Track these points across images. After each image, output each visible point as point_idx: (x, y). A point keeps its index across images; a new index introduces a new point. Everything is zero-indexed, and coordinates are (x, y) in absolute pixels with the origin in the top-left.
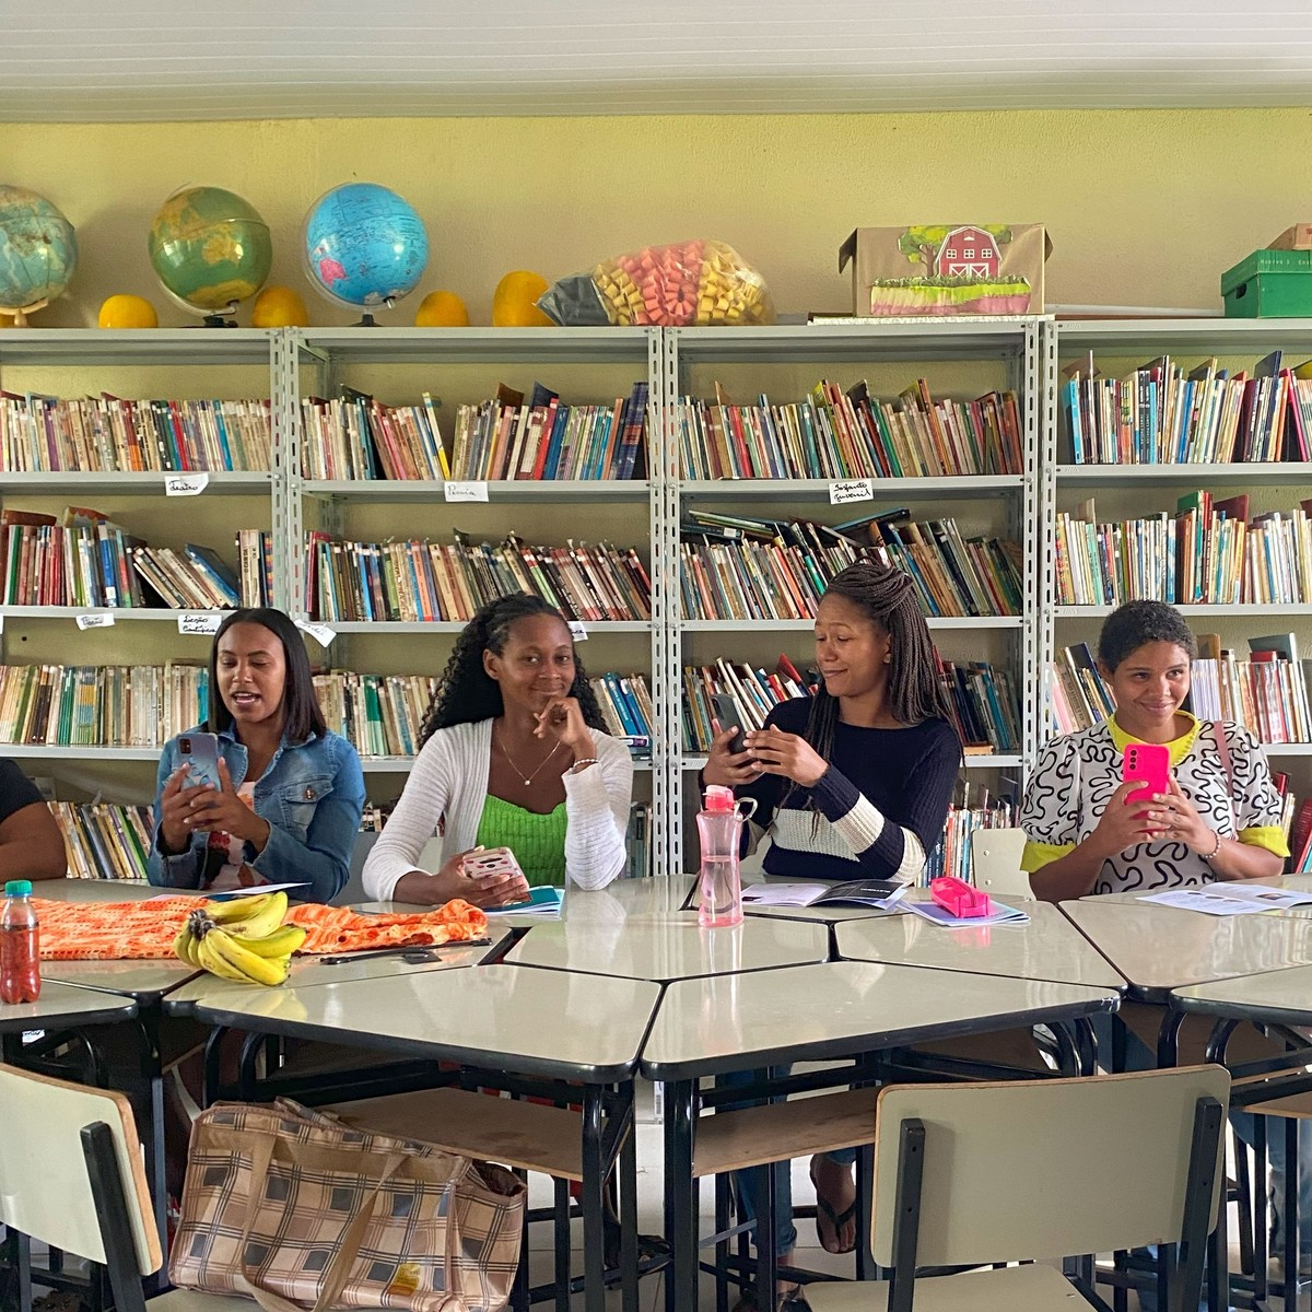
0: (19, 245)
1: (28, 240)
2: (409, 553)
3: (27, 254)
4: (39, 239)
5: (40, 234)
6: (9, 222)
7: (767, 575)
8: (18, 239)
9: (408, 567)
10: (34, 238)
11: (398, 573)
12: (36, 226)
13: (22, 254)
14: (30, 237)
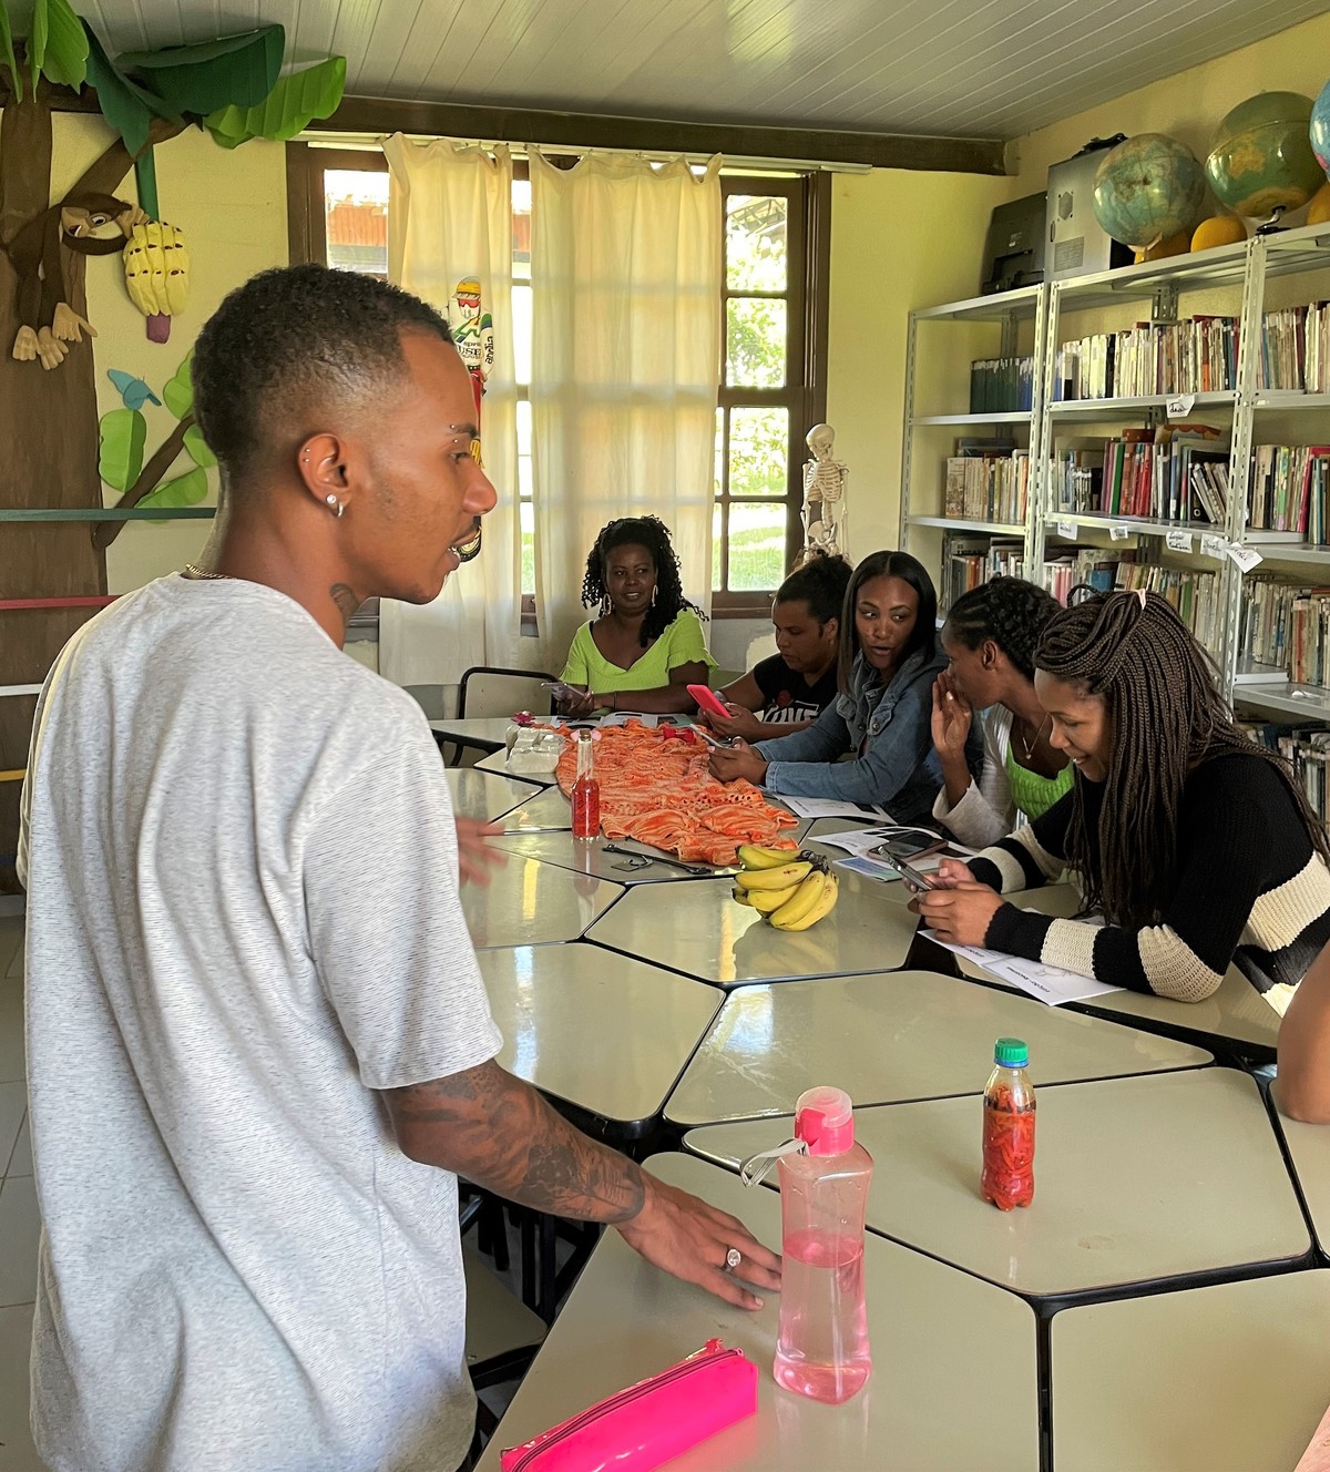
0: (1122, 193)
1: (1129, 187)
3: (1128, 200)
4: (1139, 182)
5: (1140, 178)
6: (1115, 174)
8: (1122, 187)
10: (1134, 183)
12: (1138, 172)
13: (1124, 200)
14: (1130, 183)
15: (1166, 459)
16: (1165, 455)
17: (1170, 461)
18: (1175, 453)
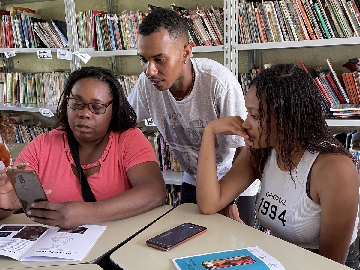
2: (130, 18)
7: (294, 16)
9: (130, 25)
11: (126, 28)
15: (19, 22)
16: (18, 20)
17: (21, 23)
18: (23, 19)
